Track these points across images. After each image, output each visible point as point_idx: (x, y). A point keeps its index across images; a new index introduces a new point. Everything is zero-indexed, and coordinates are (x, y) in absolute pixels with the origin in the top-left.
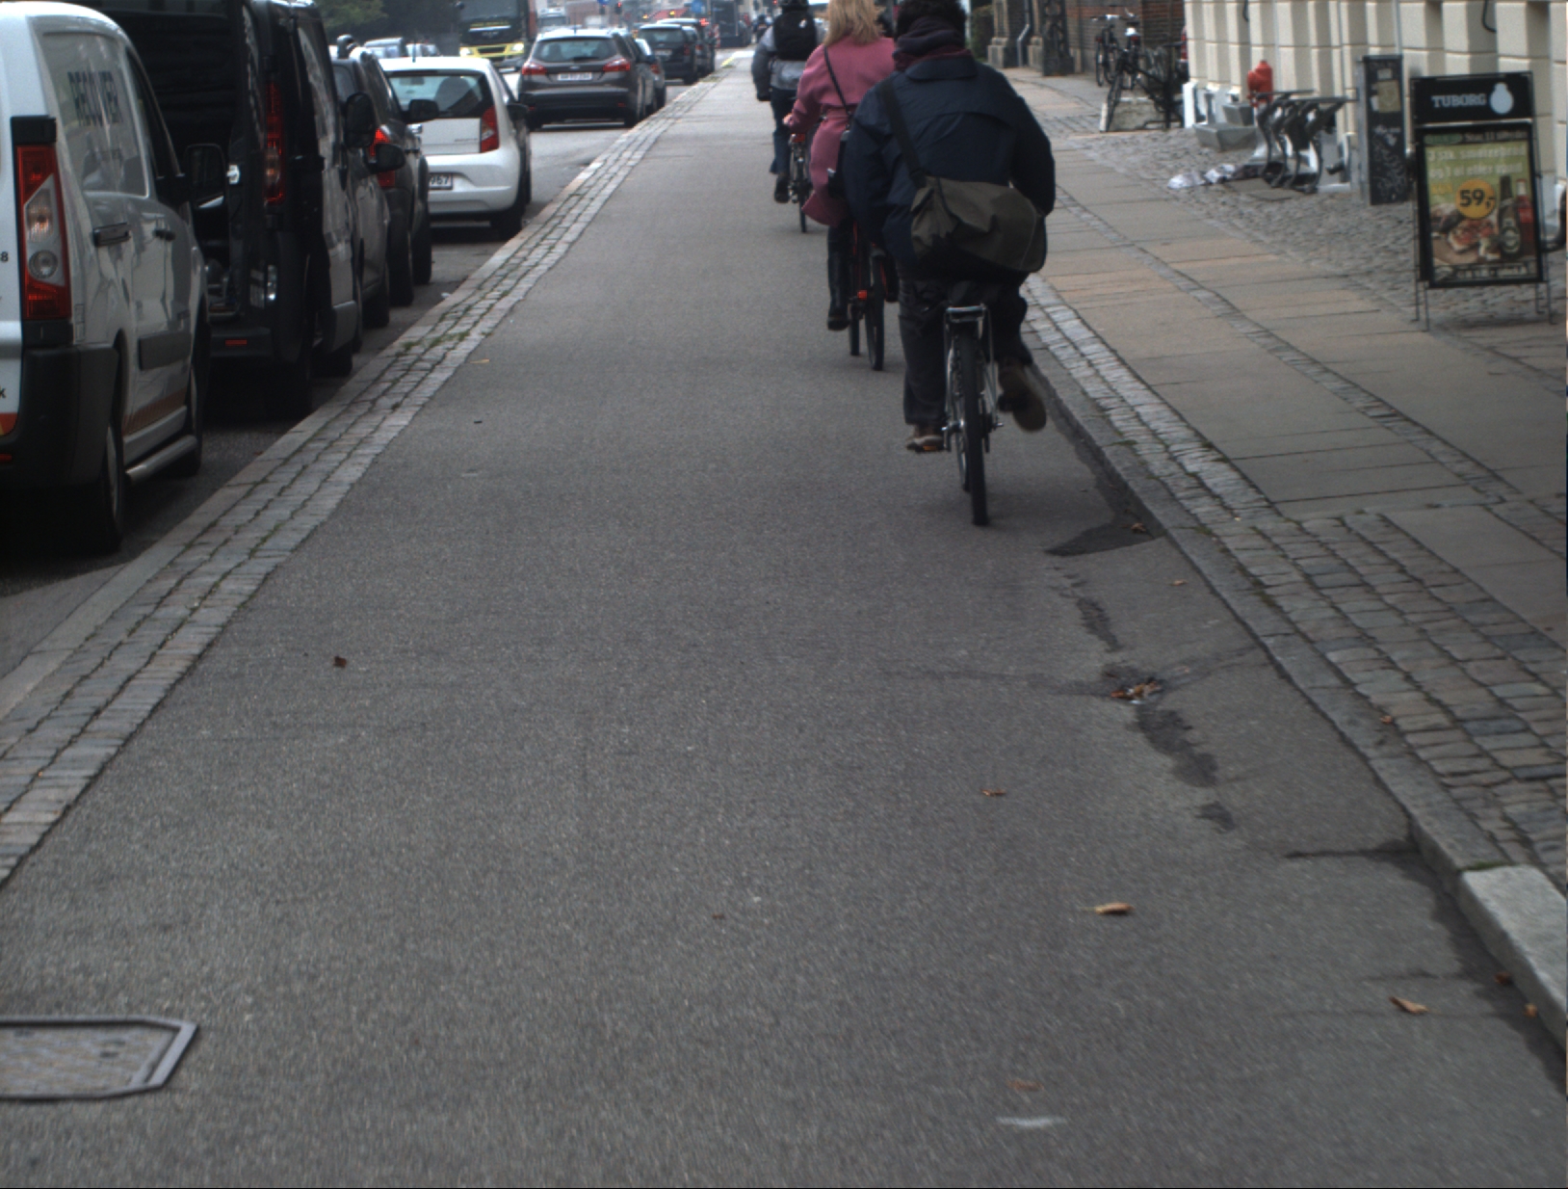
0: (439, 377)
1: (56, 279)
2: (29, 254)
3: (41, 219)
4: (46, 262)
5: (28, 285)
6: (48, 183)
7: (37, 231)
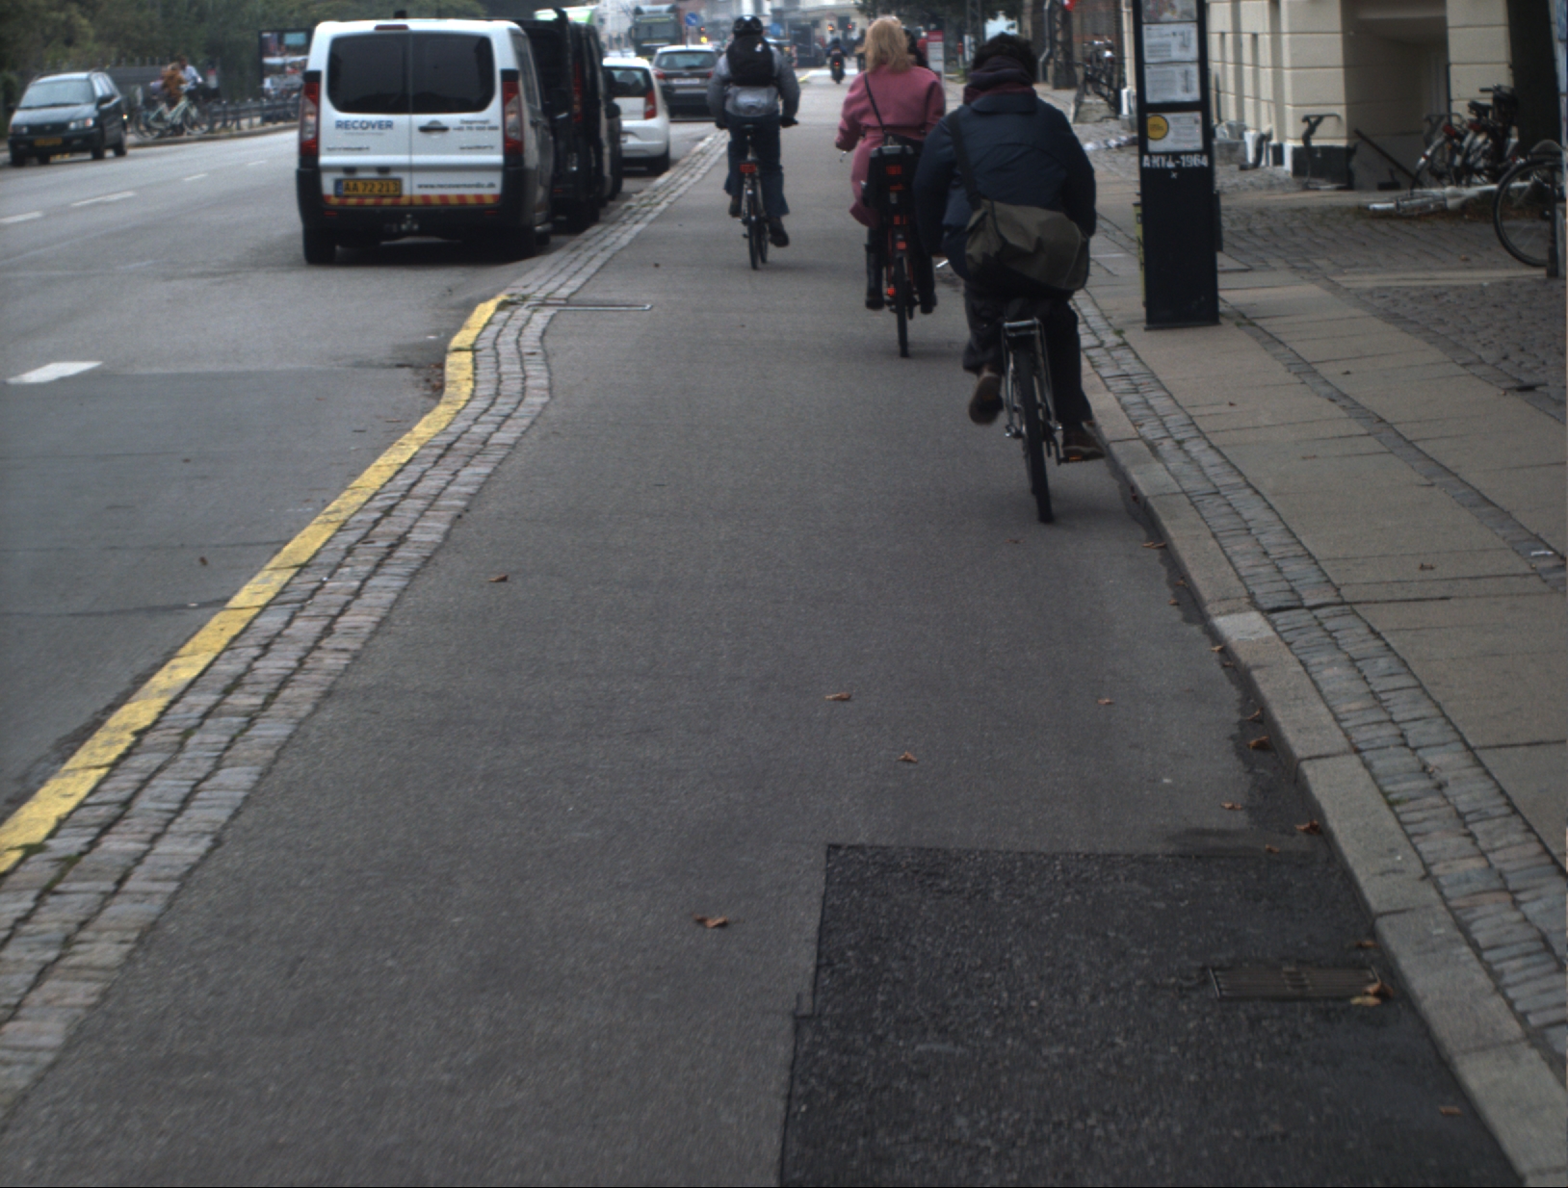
0: (651, 216)
1: (518, 138)
2: (508, 126)
3: (512, 112)
4: (514, 131)
5: (506, 140)
6: (515, 98)
7: (512, 118)
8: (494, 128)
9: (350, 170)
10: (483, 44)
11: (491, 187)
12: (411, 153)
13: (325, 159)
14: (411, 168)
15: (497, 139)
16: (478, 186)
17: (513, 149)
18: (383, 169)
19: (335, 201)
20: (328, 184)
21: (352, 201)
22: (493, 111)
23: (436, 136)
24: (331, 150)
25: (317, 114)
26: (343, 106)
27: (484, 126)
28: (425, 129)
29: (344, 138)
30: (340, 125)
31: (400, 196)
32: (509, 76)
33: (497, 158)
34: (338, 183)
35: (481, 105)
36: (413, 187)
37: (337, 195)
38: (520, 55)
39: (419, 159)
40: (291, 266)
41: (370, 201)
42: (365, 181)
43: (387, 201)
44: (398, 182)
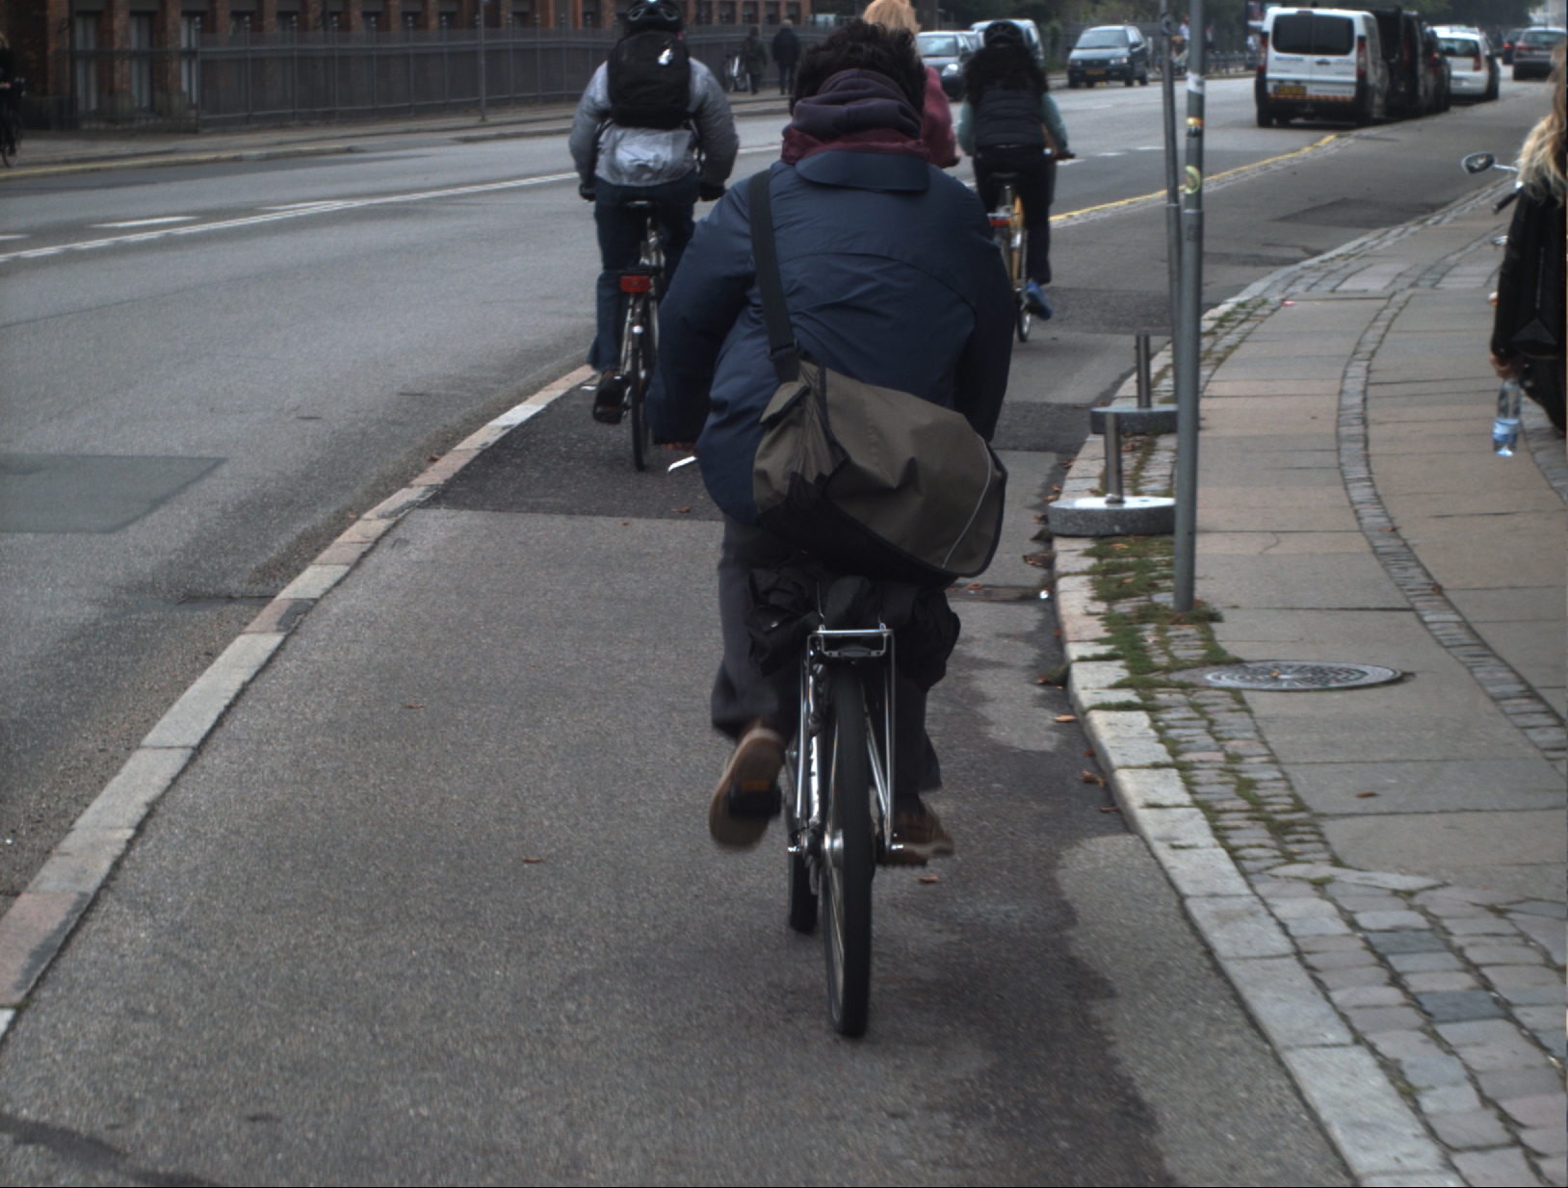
1: (1365, 69)
3: (1362, 57)
5: (1359, 70)
6: (1365, 49)
8: (1352, 64)
9: (1281, 81)
10: (1349, 24)
11: (1350, 93)
12: (1311, 73)
13: (1270, 75)
14: (1311, 82)
15: (1353, 69)
16: (1344, 92)
17: (1362, 75)
18: (1298, 82)
19: (1273, 96)
20: (1270, 88)
21: (1281, 96)
22: (1353, 56)
23: (1324, 67)
24: (1273, 71)
25: (1266, 52)
26: (1279, 48)
27: (1348, 63)
28: (1320, 63)
29: (1280, 65)
30: (1278, 59)
31: (1304, 94)
32: (1362, 39)
33: (1353, 78)
34: (1275, 88)
35: (1346, 51)
36: (1312, 91)
37: (1275, 93)
38: (1369, 28)
39: (1316, 77)
40: (1252, 127)
41: (1290, 97)
42: (1289, 88)
43: (1299, 97)
44: (1304, 89)
